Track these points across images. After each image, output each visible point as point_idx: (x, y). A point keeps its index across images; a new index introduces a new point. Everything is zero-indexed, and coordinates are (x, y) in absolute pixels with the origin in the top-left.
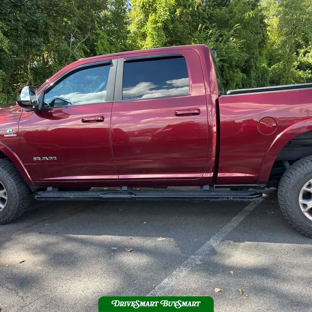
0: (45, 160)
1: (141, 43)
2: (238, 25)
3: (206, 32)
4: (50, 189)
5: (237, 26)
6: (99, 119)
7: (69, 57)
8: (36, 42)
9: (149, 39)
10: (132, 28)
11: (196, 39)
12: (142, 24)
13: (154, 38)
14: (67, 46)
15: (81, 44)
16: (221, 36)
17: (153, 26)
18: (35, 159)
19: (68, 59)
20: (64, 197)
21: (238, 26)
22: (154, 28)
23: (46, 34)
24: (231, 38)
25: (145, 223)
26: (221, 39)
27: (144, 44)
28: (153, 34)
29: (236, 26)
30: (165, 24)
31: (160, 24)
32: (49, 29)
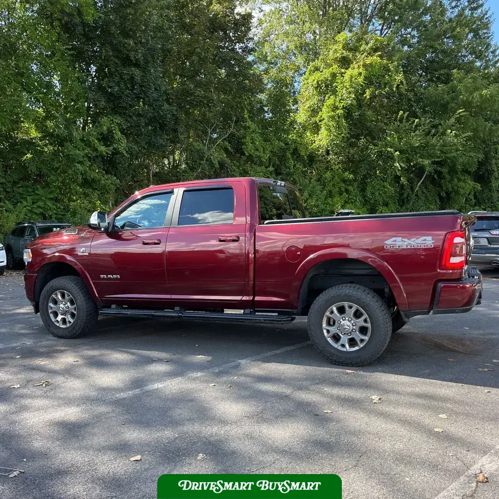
0: (110, 278)
1: (311, 137)
2: (461, 110)
3: (410, 122)
4: (113, 306)
5: (460, 113)
6: (156, 242)
7: (203, 160)
8: (161, 141)
9: (323, 132)
10: (301, 117)
11: (392, 132)
12: (314, 112)
13: (331, 131)
14: (201, 145)
15: (222, 141)
16: (435, 127)
17: (330, 114)
18: (102, 276)
19: (202, 162)
20: (122, 314)
21: (462, 112)
22: (333, 117)
23: (175, 131)
24: (449, 131)
25: (197, 345)
26: (433, 131)
27: (315, 139)
28: (329, 126)
29: (458, 112)
30: (348, 110)
31: (340, 112)
32: (179, 124)
